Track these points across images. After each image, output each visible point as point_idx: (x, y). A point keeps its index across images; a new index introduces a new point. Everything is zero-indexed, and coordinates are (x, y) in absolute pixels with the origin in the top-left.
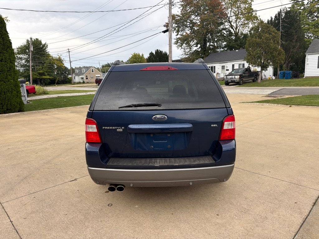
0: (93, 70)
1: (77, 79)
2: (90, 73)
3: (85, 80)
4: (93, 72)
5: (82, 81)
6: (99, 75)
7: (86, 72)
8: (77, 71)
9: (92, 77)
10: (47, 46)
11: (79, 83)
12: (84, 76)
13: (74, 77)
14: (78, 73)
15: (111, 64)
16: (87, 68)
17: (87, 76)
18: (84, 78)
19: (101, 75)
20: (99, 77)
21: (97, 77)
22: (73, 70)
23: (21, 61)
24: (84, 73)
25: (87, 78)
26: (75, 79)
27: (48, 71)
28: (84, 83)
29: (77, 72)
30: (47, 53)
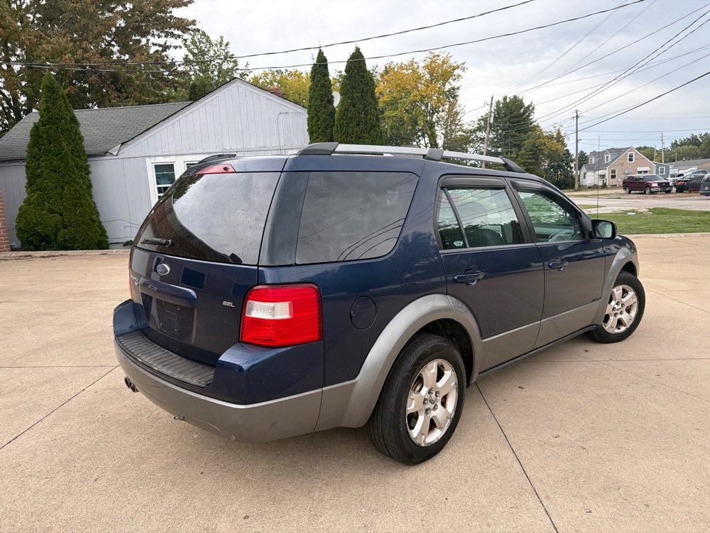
0: (631, 156)
1: (590, 178)
2: (622, 164)
3: (609, 181)
4: (631, 160)
5: (600, 184)
6: (647, 169)
7: (612, 161)
8: (593, 160)
9: (626, 172)
10: (533, 109)
11: (595, 187)
12: (607, 172)
13: (585, 174)
14: (595, 164)
15: (701, 137)
16: (617, 152)
17: (613, 171)
18: (607, 176)
19: (651, 166)
20: (646, 172)
21: (640, 172)
22: (583, 159)
23: (481, 145)
24: (607, 165)
25: (613, 177)
26: (584, 178)
27: (526, 162)
28: (604, 186)
29: (593, 162)
30: (531, 124)
